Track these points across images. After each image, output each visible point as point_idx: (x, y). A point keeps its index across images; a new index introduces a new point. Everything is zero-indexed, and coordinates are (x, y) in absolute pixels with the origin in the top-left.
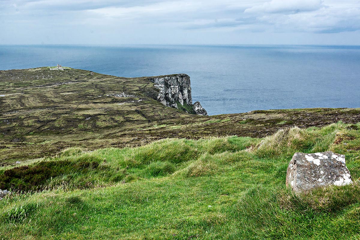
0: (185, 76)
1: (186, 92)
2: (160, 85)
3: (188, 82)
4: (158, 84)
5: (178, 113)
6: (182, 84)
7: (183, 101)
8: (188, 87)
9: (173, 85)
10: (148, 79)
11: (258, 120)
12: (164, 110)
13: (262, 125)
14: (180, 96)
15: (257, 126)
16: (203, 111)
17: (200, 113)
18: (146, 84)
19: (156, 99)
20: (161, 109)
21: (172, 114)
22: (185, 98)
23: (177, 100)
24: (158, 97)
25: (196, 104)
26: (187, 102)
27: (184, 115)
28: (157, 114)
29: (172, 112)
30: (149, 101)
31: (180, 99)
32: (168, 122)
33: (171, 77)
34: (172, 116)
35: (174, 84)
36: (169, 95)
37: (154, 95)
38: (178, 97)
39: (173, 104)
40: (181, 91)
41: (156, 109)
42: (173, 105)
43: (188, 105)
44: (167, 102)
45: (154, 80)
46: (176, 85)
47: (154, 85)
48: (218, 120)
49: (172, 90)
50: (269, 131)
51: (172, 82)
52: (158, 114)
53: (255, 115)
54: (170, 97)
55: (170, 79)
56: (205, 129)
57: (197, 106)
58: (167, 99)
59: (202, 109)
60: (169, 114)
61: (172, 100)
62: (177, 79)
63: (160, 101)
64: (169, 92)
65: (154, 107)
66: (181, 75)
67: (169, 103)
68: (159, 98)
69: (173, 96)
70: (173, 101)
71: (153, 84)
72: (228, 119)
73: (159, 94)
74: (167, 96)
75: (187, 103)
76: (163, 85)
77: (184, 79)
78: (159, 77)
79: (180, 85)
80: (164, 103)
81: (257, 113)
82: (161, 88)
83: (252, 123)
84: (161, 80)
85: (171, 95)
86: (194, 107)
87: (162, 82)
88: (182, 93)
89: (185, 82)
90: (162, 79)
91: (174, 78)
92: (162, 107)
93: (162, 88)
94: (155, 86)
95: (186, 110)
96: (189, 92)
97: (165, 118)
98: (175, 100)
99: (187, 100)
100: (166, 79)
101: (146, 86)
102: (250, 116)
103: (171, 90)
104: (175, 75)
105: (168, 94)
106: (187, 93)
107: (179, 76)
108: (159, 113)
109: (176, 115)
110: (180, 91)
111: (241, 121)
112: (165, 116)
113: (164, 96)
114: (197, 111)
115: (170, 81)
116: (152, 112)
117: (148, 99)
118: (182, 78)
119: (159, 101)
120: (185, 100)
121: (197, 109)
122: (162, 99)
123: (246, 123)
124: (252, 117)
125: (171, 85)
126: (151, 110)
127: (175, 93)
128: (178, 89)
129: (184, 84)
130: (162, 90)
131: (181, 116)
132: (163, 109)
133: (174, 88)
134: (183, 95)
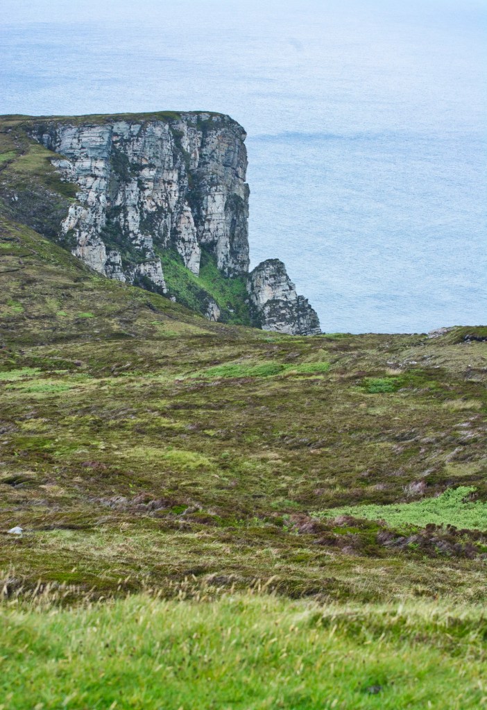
0: (217, 126)
1: (216, 204)
2: (87, 164)
3: (237, 159)
4: (74, 159)
5: (147, 312)
6: (203, 164)
7: (198, 250)
8: (234, 183)
9: (151, 166)
10: (28, 129)
11: (466, 374)
12: (76, 294)
13: (469, 405)
14: (187, 227)
15: (445, 405)
16: (302, 308)
17: (282, 318)
18: (11, 155)
19: (52, 232)
20: (66, 287)
21: (119, 313)
22: (209, 237)
23: (169, 246)
24: (67, 225)
25: (264, 274)
26: (221, 257)
27: (177, 323)
28: (37, 310)
29: (117, 307)
30: (11, 240)
31: (183, 241)
32: (51, 355)
33: (143, 127)
34: (116, 327)
35: (158, 163)
36: (129, 218)
37: (43, 209)
38: (175, 232)
39: (144, 263)
40: (194, 198)
41: (39, 287)
42: (143, 269)
43: (222, 272)
44: (108, 250)
45: (54, 136)
46: (169, 170)
47: (49, 160)
48: (270, 362)
49: (147, 193)
50: (475, 440)
51: (149, 152)
52: (44, 312)
53: (455, 349)
54: (134, 226)
55: (139, 135)
56: (176, 407)
57: (272, 281)
58: (114, 236)
59: (292, 297)
60: (100, 314)
61: (142, 242)
62: (178, 136)
63: (75, 244)
64: (128, 202)
65: (31, 273)
66: (199, 119)
67: (118, 259)
68: (71, 231)
69: (148, 223)
70: (146, 250)
71: (47, 154)
72: (319, 364)
73: (71, 210)
74: (118, 224)
75: (220, 265)
76: (101, 164)
77: (214, 138)
78: (86, 122)
79: (188, 166)
80: (96, 256)
81: (472, 339)
82: (90, 180)
83: (427, 394)
84: (93, 136)
85: (138, 218)
86: (252, 288)
87: (96, 148)
88: (199, 211)
89: (220, 153)
90: (98, 130)
91: (158, 131)
92: (71, 278)
93: (95, 177)
94: (56, 164)
95: (211, 298)
96: (238, 206)
97: (80, 330)
98: (157, 242)
99: (223, 249)
100: (116, 134)
101: (10, 162)
102: (430, 350)
103: (143, 189)
104: (168, 117)
105: (123, 208)
106: (221, 209)
107: (189, 125)
108: (53, 304)
109: (139, 322)
110: (187, 197)
111: (371, 379)
112: (79, 322)
113: (102, 220)
114: (267, 309)
115: (137, 146)
116: (16, 298)
117: (10, 228)
118: (205, 135)
119: (69, 242)
120: (208, 249)
121: (265, 295)
122: (84, 234)
123: (397, 387)
124: (437, 361)
125: (142, 167)
126: (13, 285)
127: (160, 209)
128: (175, 187)
129: (212, 165)
130: (94, 190)
131: (159, 328)
132: (75, 287)
133: (156, 181)
134: (199, 220)
